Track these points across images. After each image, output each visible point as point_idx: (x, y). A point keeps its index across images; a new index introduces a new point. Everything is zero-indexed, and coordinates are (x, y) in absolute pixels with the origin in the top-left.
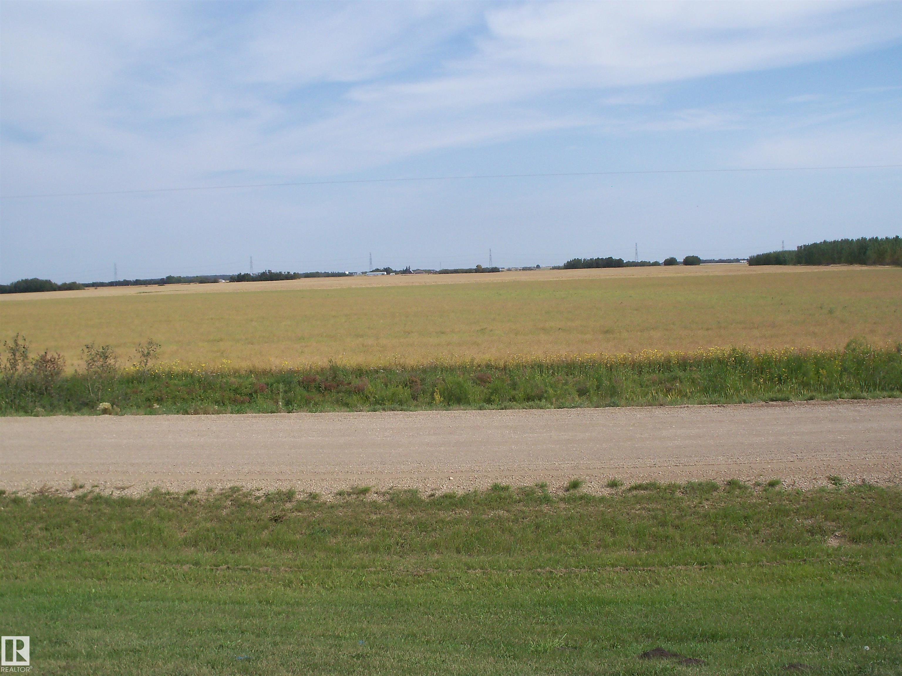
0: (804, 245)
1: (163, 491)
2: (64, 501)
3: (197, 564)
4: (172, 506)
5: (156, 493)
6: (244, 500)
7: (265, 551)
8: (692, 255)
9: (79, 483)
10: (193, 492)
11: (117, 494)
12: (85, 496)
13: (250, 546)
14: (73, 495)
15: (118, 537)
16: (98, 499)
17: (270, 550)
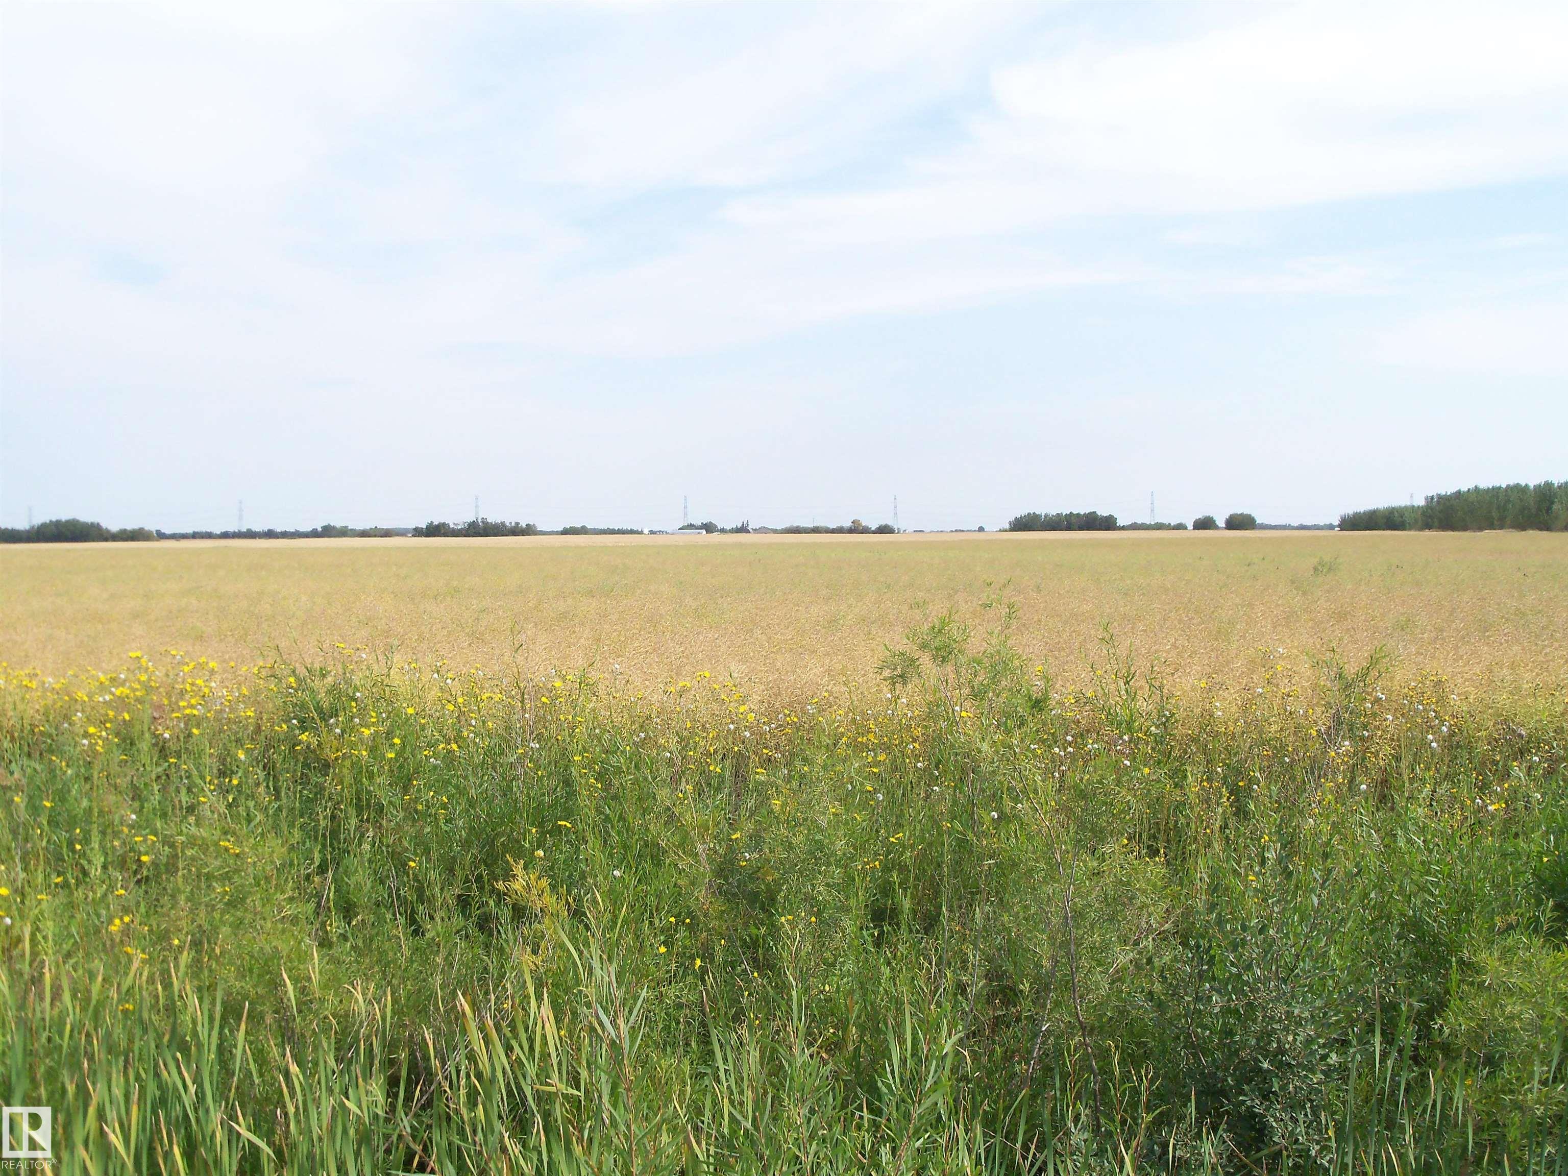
0: (1439, 496)
8: (1239, 513)
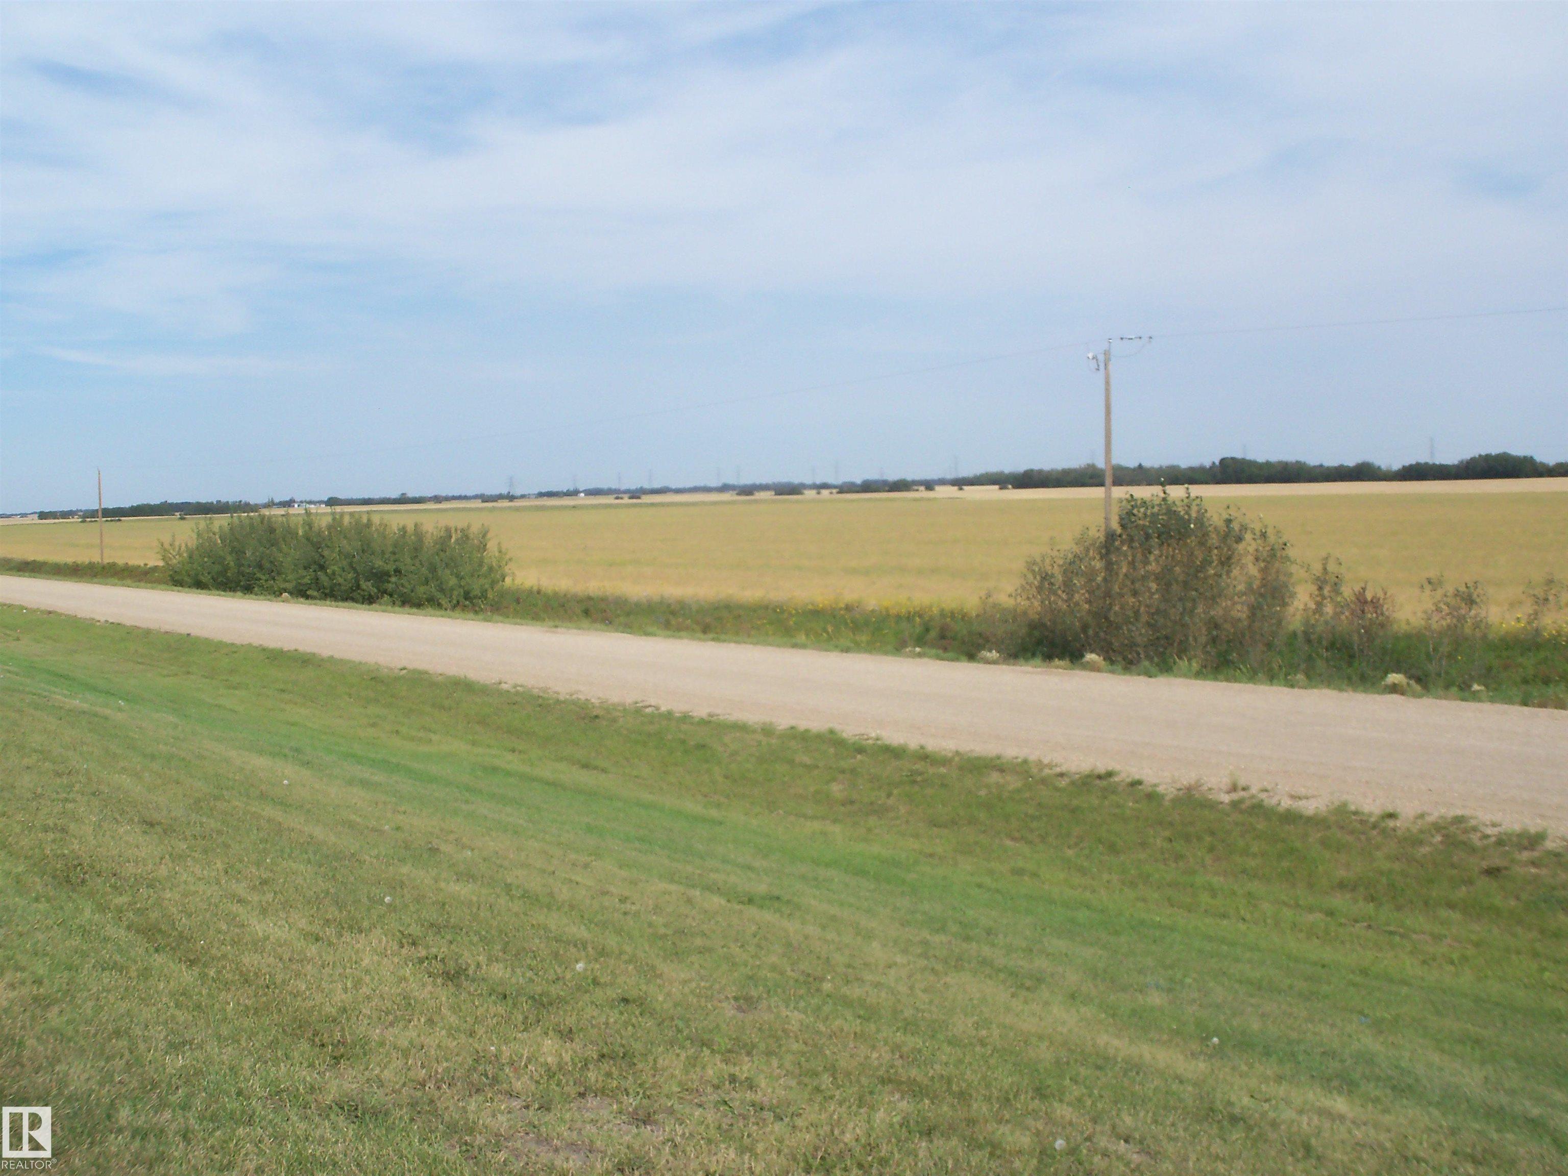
1: (1353, 808)
2: (1212, 805)
3: (1330, 913)
4: (1352, 832)
5: (1342, 810)
6: (1463, 837)
7: (1444, 913)
9: (1242, 782)
10: (1392, 816)
11: (1286, 803)
12: (1241, 801)
13: (1426, 904)
14: (1226, 798)
15: (1252, 863)
16: (1258, 809)
17: (1456, 916)
